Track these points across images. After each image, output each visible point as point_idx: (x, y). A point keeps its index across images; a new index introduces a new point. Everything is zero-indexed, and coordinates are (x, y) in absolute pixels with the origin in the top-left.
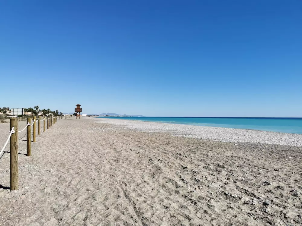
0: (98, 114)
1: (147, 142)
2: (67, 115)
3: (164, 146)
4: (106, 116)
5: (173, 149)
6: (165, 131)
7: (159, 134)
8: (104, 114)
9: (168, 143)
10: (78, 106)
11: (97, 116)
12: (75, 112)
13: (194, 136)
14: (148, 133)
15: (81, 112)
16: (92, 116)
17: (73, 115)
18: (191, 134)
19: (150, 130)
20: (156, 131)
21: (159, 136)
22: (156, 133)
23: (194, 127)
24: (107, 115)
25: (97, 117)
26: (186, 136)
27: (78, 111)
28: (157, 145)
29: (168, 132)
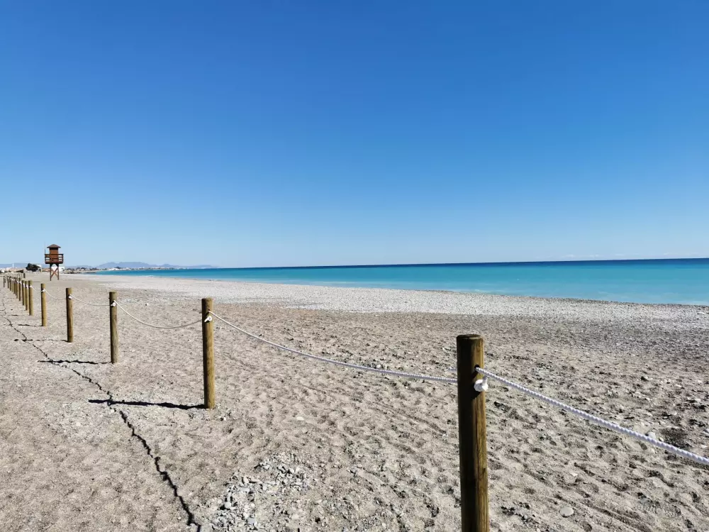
0: (94, 266)
1: (239, 318)
2: (8, 269)
3: (266, 322)
4: (117, 269)
5: (279, 324)
6: (268, 301)
7: (256, 306)
8: (112, 264)
9: (272, 318)
10: (54, 248)
11: (93, 271)
12: (46, 263)
13: (319, 307)
14: (237, 305)
15: (61, 263)
16: (78, 271)
17: (25, 270)
18: (315, 304)
19: (238, 299)
20: (251, 301)
21: (257, 310)
22: (252, 304)
23: (325, 289)
24: (119, 268)
25: (94, 273)
26: (306, 307)
27: (55, 261)
28: (255, 321)
29: (274, 301)
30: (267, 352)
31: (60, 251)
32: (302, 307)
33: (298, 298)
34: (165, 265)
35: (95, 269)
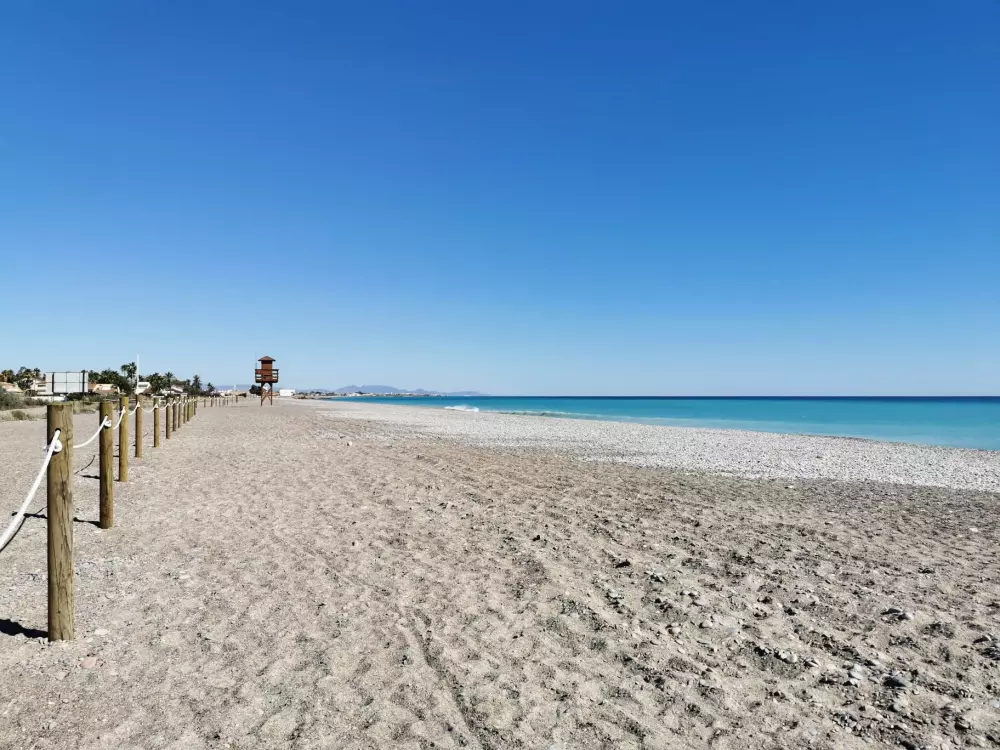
0: (331, 390)
1: (497, 479)
2: (229, 392)
3: (551, 494)
4: (358, 395)
5: (581, 502)
6: (555, 445)
7: (535, 454)
8: (352, 388)
9: (563, 484)
10: (267, 362)
11: (329, 396)
12: (257, 382)
13: (652, 461)
14: (498, 451)
15: (276, 381)
16: (312, 396)
17: (248, 393)
18: (642, 454)
19: (504, 440)
20: (525, 444)
21: (534, 462)
22: (526, 450)
23: (649, 428)
24: (361, 393)
25: (329, 399)
26: (625, 459)
27: (268, 378)
28: (528, 488)
29: (565, 447)
30: (552, 625)
31: (274, 366)
32: (619, 459)
33: (608, 441)
34: (420, 390)
35: (333, 394)
